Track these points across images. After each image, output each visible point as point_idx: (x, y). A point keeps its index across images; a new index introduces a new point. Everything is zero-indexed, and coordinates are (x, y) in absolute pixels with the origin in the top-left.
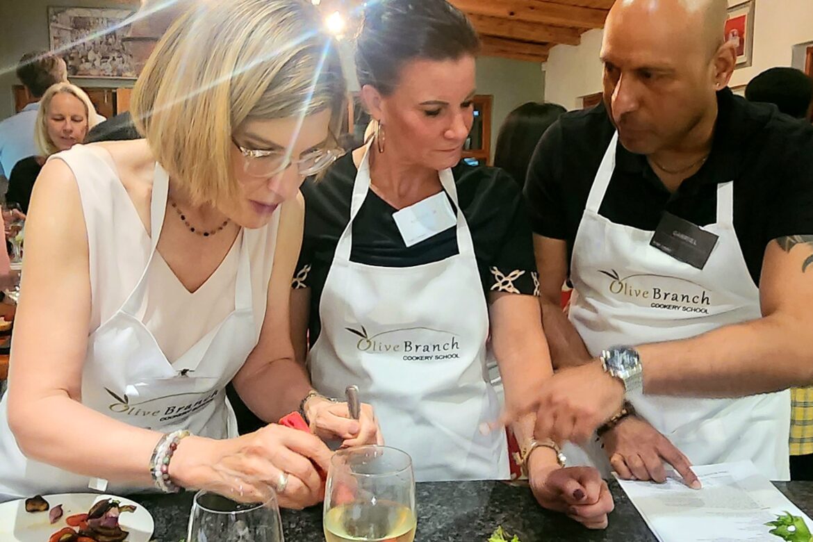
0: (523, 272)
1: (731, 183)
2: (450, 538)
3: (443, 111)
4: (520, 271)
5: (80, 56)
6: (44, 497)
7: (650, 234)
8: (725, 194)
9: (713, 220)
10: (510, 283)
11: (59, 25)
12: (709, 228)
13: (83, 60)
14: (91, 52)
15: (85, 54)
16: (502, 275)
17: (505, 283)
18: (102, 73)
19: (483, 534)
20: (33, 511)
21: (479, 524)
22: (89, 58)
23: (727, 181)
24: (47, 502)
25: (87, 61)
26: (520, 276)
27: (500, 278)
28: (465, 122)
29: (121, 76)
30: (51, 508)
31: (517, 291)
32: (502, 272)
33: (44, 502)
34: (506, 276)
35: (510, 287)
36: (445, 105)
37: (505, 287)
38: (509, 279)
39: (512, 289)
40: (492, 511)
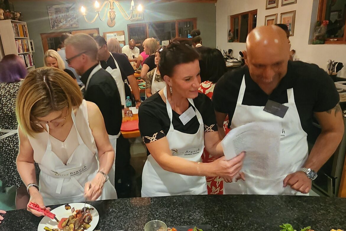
0: (214, 125)
1: (292, 89)
2: (182, 220)
3: (191, 79)
4: (213, 124)
5: (59, 21)
6: (69, 204)
7: (263, 107)
8: (291, 93)
9: (287, 102)
10: (211, 129)
11: (51, 12)
12: (285, 104)
13: (60, 22)
14: (62, 19)
15: (60, 20)
16: (208, 127)
17: (209, 129)
18: (66, 26)
19: (192, 218)
20: (67, 209)
21: (191, 214)
22: (62, 22)
23: (291, 88)
24: (70, 206)
25: (61, 22)
26: (214, 126)
27: (208, 128)
28: (199, 82)
29: (72, 26)
30: (71, 208)
31: (213, 131)
32: (207, 125)
33: (69, 206)
34: (209, 127)
35: (211, 130)
36: (192, 77)
37: (209, 130)
38: (210, 128)
39: (212, 130)
40: (195, 208)
